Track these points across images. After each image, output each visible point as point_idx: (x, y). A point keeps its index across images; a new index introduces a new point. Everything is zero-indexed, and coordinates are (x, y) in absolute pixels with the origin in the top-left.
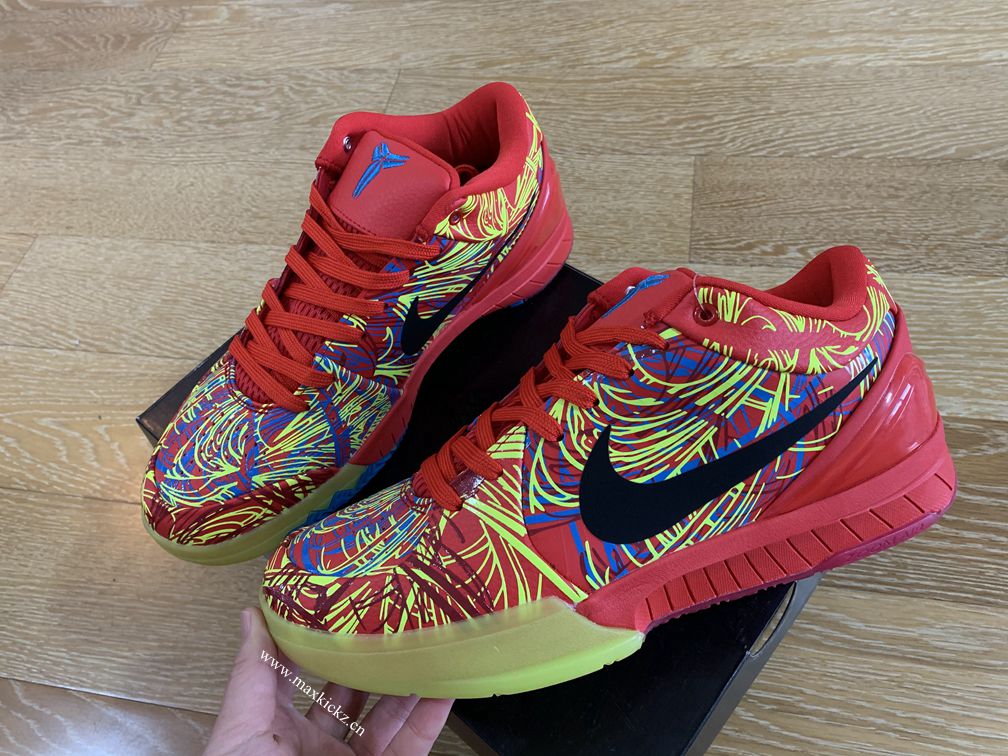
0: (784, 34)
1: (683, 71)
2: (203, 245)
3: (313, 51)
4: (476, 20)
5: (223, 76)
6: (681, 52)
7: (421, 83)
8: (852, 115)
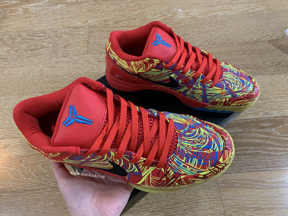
0: (202, 6)
1: (177, 20)
5: (27, 33)
6: (174, 14)
7: (97, 30)
8: (227, 30)
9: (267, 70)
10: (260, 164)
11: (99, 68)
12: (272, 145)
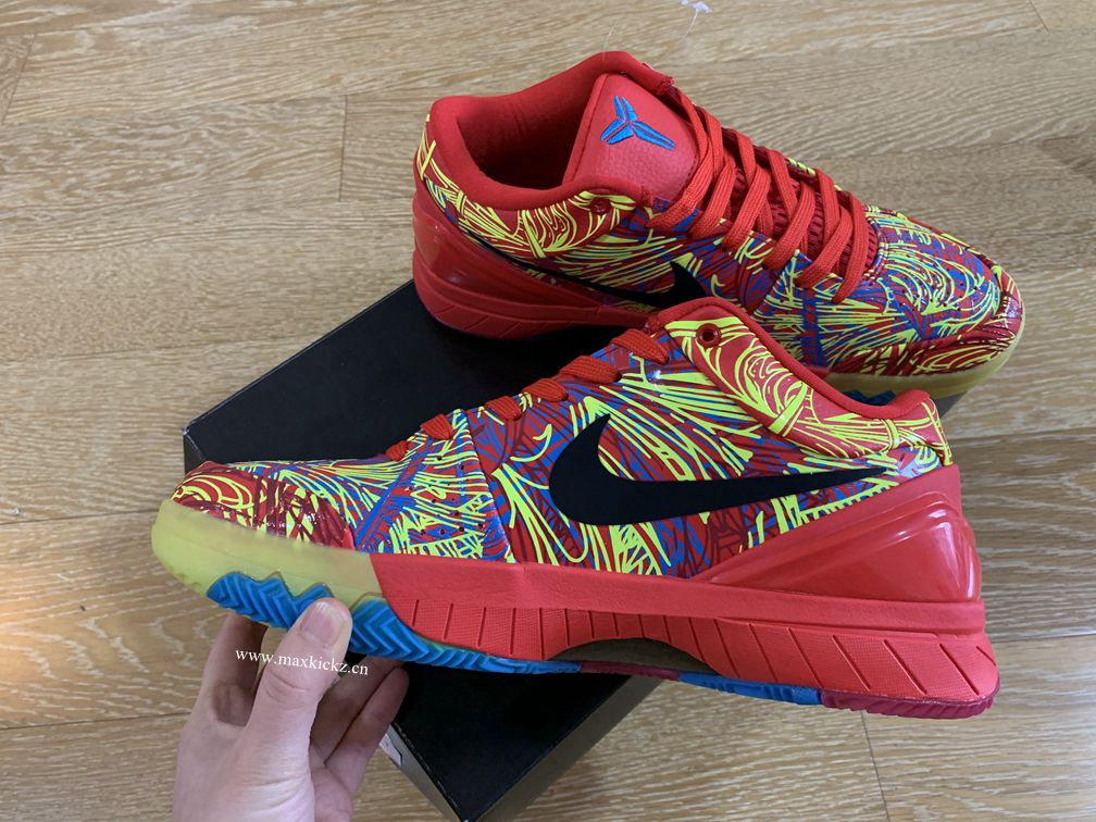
2: (155, 353)
3: (225, 81)
4: (421, 26)
5: (111, 124)
6: (672, 47)
7: (379, 111)
8: (876, 105)
9: (1038, 252)
11: (384, 253)
12: (1064, 537)
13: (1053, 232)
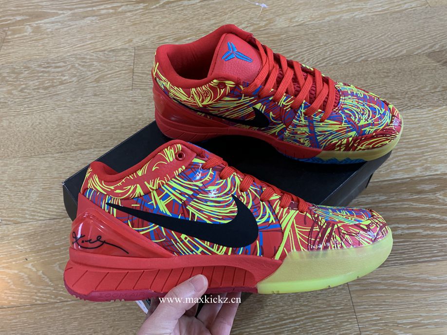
1: (274, 30)
2: (56, 155)
3: (85, 43)
4: (166, 17)
5: (39, 63)
6: (270, 21)
7: (148, 53)
8: (357, 41)
9: (426, 100)
10: (419, 252)
12: (437, 219)
13: (433, 91)
